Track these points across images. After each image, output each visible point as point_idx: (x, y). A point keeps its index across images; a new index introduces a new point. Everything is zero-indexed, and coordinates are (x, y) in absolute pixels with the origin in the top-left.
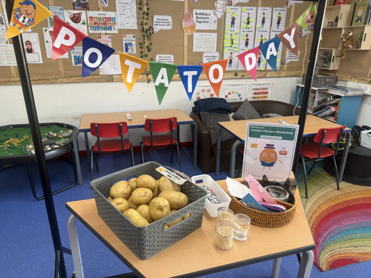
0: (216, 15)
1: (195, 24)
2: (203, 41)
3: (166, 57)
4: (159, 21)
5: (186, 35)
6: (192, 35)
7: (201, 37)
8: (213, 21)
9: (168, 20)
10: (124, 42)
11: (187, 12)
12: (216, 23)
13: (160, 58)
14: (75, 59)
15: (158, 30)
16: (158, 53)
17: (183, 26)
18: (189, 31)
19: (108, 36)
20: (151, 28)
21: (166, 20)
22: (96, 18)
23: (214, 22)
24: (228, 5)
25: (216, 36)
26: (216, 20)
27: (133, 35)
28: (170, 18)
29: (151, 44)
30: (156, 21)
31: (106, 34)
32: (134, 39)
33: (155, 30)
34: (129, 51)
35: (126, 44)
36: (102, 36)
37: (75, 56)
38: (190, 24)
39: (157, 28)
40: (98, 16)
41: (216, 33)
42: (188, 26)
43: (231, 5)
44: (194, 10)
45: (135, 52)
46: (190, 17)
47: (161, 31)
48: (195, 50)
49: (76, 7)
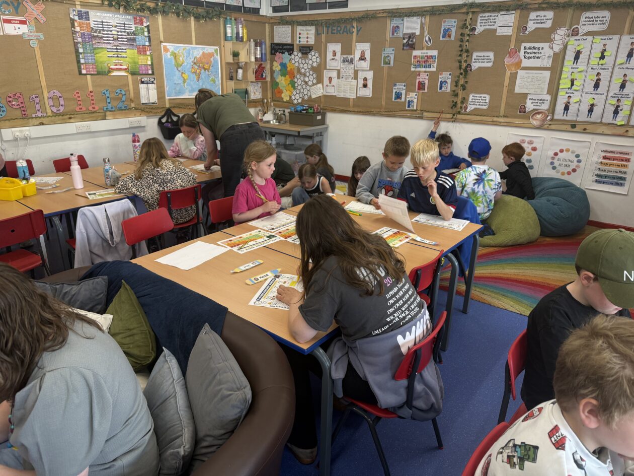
0: (552, 48)
1: (521, 60)
2: (529, 80)
3: (480, 97)
4: (478, 58)
5: (508, 73)
6: (517, 72)
7: (528, 75)
8: (547, 56)
9: (489, 56)
10: (440, 80)
11: (513, 47)
12: (551, 59)
13: (473, 98)
14: (395, 94)
15: (476, 67)
16: (472, 93)
17: (505, 63)
18: (513, 69)
19: (426, 74)
20: (469, 65)
21: (487, 56)
22: (419, 56)
23: (549, 57)
24: (572, 35)
25: (549, 74)
26: (552, 55)
27: (449, 73)
28: (491, 55)
29: (466, 82)
30: (475, 58)
31: (425, 72)
32: (450, 77)
33: (473, 68)
34: (443, 89)
35: (441, 81)
36: (421, 74)
37: (396, 92)
38: (515, 60)
39: (475, 66)
40: (421, 55)
41: (549, 70)
42: (512, 63)
43: (577, 35)
44: (523, 44)
45: (449, 90)
46: (516, 52)
47: (480, 68)
48: (517, 90)
49: (405, 48)
